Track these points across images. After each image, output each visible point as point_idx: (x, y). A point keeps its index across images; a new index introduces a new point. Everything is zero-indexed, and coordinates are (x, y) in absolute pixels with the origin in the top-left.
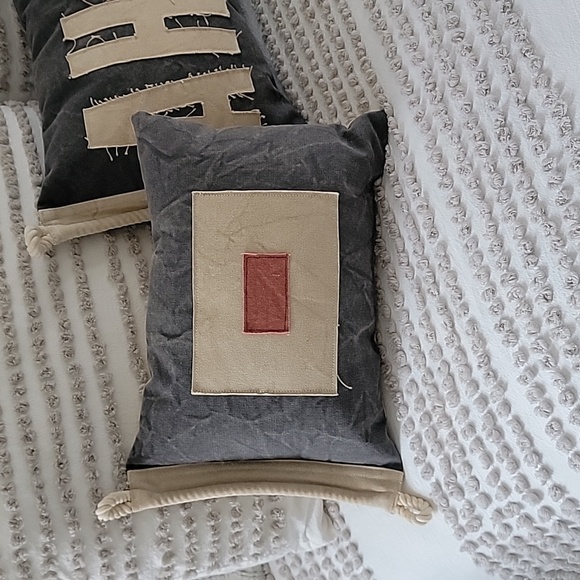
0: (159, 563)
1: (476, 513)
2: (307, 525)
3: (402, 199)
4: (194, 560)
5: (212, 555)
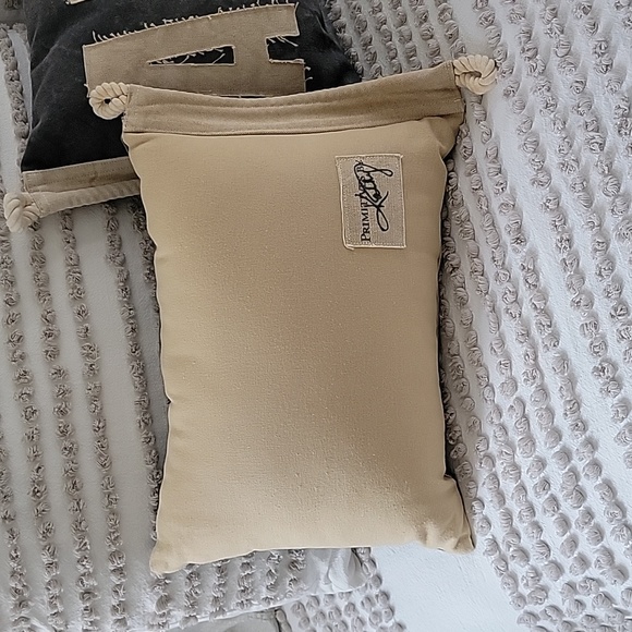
0: (152, 607)
1: (541, 583)
2: (330, 566)
3: (480, 192)
4: (194, 604)
5: (216, 599)
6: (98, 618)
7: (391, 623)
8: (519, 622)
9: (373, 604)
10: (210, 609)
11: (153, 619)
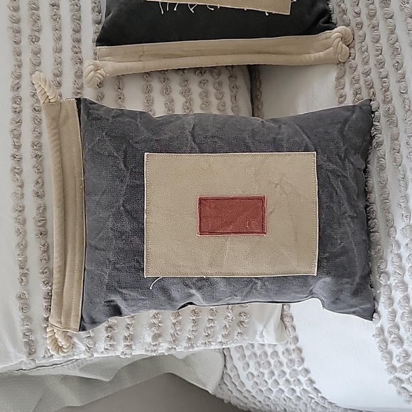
0: (149, 339)
1: (409, 361)
2: (265, 327)
4: (175, 340)
5: (189, 339)
6: (115, 343)
7: (300, 368)
8: (389, 383)
9: (290, 354)
10: (184, 344)
11: (149, 347)
